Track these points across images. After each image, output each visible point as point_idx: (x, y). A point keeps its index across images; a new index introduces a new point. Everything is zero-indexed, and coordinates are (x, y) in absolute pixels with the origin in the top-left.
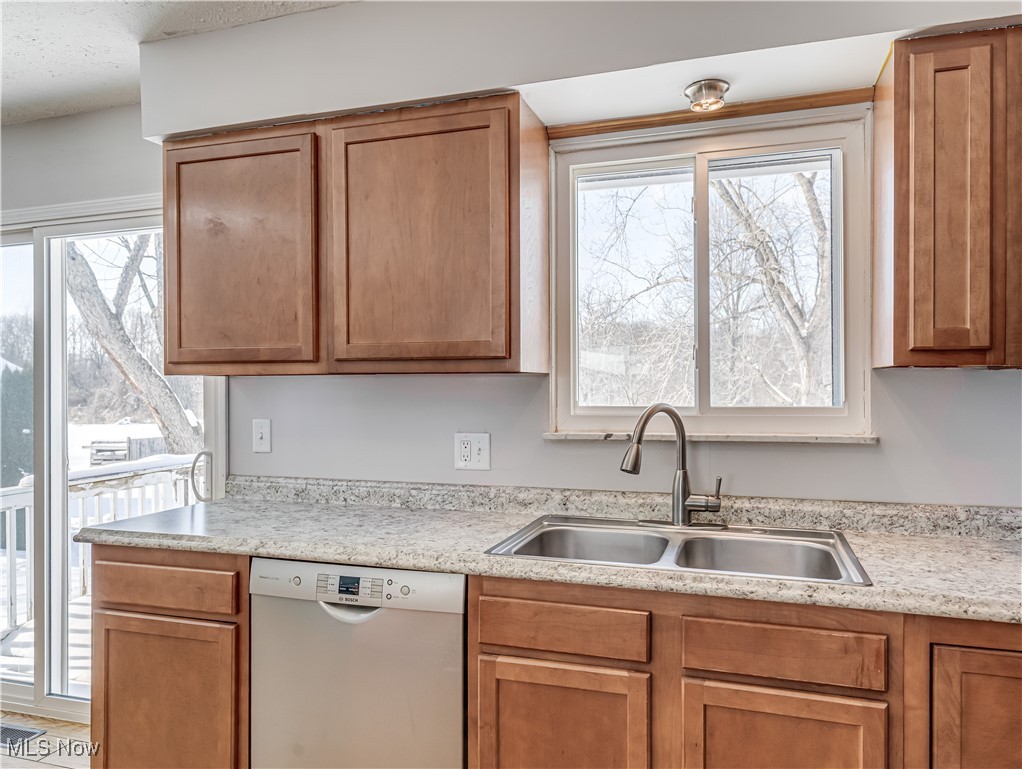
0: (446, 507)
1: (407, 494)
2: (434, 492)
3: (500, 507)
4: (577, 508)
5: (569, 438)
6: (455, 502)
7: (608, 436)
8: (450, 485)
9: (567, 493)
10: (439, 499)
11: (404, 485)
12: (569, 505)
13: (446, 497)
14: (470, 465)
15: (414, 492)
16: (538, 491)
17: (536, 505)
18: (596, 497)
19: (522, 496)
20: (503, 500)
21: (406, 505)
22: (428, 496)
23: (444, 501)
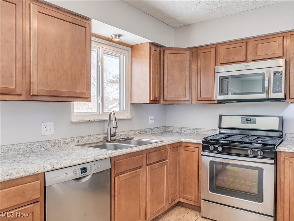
0: (42, 149)
1: (26, 147)
2: (37, 145)
3: (60, 146)
4: (81, 142)
5: (80, 122)
6: (45, 147)
7: (89, 120)
8: (41, 141)
9: (78, 138)
10: (39, 147)
11: (23, 144)
12: (79, 141)
13: (42, 146)
14: (47, 134)
15: (29, 146)
16: (70, 139)
17: (71, 143)
18: (86, 138)
19: (67, 141)
20: (61, 143)
21: (26, 151)
22: (35, 147)
23: (41, 147)
